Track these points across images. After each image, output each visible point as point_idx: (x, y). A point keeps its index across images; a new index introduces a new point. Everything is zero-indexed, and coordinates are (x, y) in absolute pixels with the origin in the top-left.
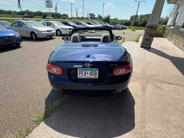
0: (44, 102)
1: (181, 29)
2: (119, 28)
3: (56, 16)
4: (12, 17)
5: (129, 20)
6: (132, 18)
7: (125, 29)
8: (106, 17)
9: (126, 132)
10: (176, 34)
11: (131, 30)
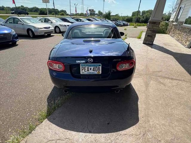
0: (46, 100)
1: (184, 25)
2: (121, 25)
3: (54, 12)
4: (6, 14)
5: (131, 16)
6: (134, 14)
7: (127, 25)
8: (107, 13)
9: (131, 127)
10: (178, 29)
11: (133, 27)
